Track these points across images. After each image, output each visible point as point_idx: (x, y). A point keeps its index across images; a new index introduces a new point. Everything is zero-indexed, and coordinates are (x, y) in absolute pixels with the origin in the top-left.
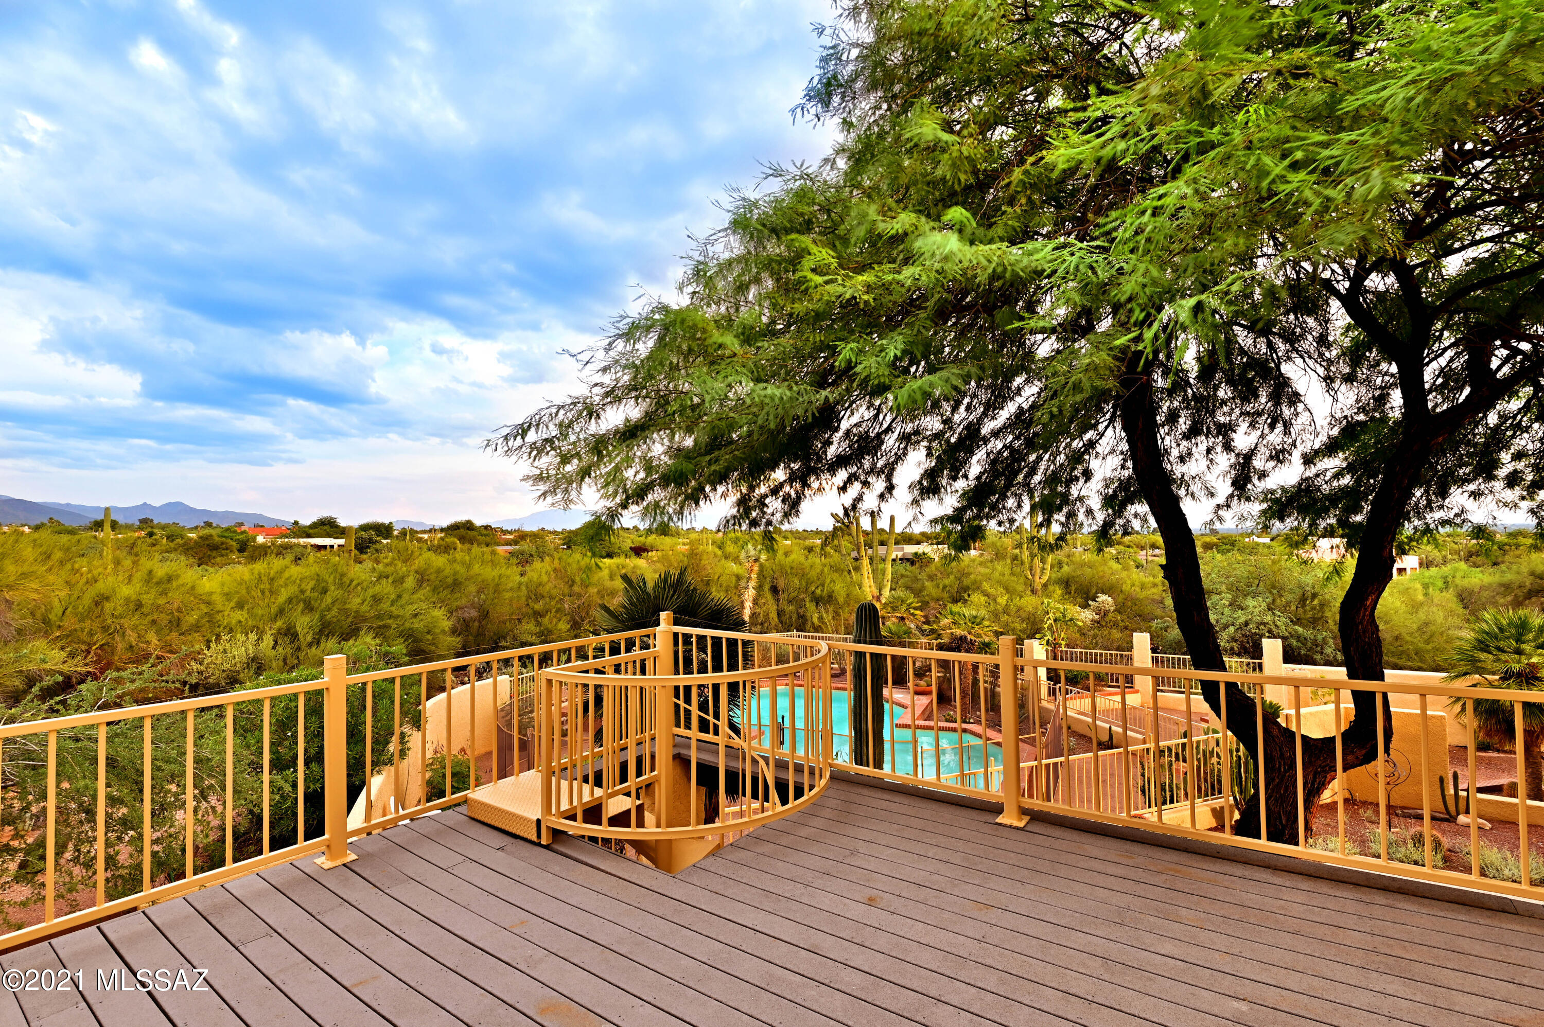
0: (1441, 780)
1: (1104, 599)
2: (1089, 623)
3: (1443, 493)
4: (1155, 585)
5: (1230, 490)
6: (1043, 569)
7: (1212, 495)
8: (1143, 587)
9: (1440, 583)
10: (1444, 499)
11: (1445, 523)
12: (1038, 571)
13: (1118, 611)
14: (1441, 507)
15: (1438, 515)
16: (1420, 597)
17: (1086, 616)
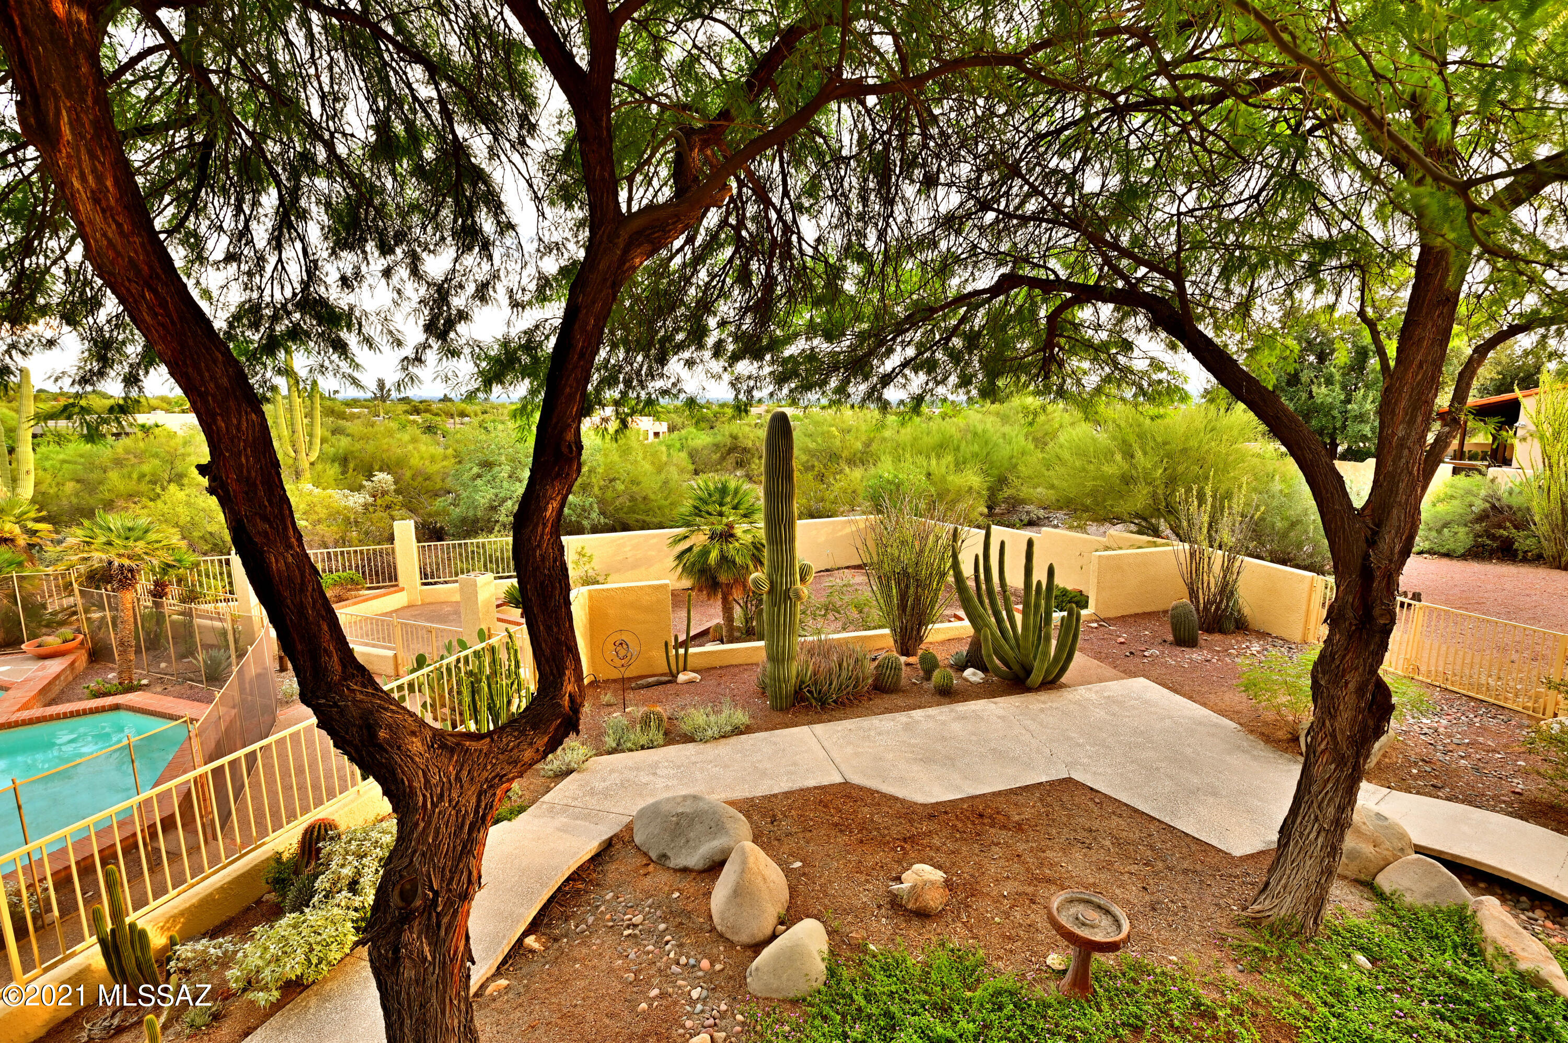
0: (666, 644)
1: (383, 478)
2: (360, 509)
3: (662, 360)
4: (445, 457)
5: (421, 337)
6: (311, 443)
7: (399, 343)
8: (433, 459)
9: (678, 445)
10: (663, 366)
11: (665, 392)
12: (303, 448)
13: (398, 492)
14: (662, 376)
15: (659, 384)
16: (664, 458)
17: (357, 500)
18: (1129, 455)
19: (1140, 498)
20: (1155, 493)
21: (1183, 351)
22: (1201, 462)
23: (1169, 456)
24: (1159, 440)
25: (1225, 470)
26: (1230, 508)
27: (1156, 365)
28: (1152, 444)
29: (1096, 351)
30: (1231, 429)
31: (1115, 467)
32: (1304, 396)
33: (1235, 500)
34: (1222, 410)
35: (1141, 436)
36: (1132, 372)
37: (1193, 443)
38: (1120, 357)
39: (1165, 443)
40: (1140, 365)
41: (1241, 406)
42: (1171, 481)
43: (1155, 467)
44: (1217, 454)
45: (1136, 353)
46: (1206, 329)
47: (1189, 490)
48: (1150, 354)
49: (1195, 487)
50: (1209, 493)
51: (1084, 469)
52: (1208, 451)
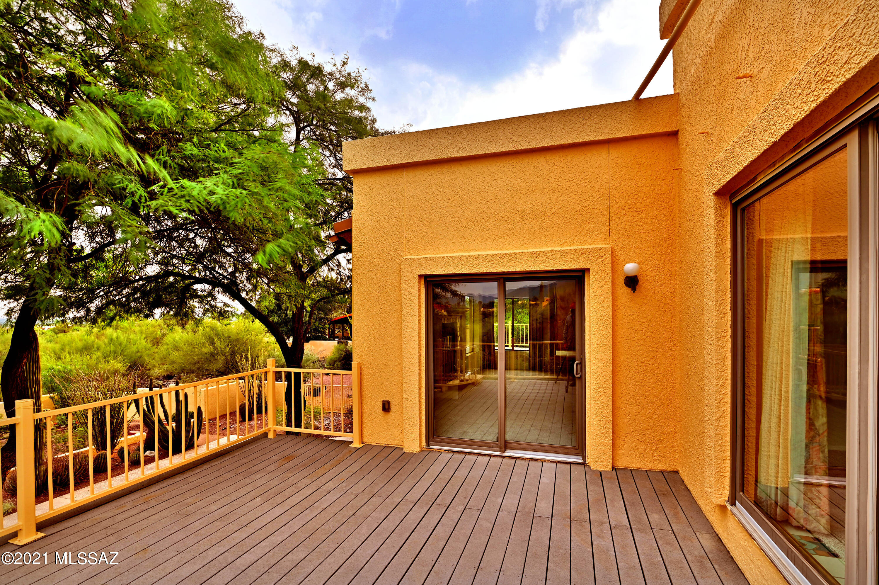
18: (213, 343)
19: (220, 363)
20: (227, 359)
21: (236, 301)
22: (245, 344)
23: (231, 342)
24: (226, 336)
25: (255, 347)
26: (258, 361)
27: (226, 305)
28: (223, 337)
29: (202, 299)
30: (255, 329)
31: (208, 349)
32: (284, 315)
33: (260, 358)
34: (251, 322)
35: (217, 335)
36: (216, 307)
37: (241, 336)
38: (212, 302)
39: (229, 337)
40: (220, 305)
41: (257, 321)
42: (233, 353)
43: (225, 348)
44: (251, 340)
45: (218, 301)
46: (243, 295)
47: (241, 356)
48: (224, 301)
49: (244, 354)
50: (249, 356)
51: (192, 351)
52: (247, 339)
